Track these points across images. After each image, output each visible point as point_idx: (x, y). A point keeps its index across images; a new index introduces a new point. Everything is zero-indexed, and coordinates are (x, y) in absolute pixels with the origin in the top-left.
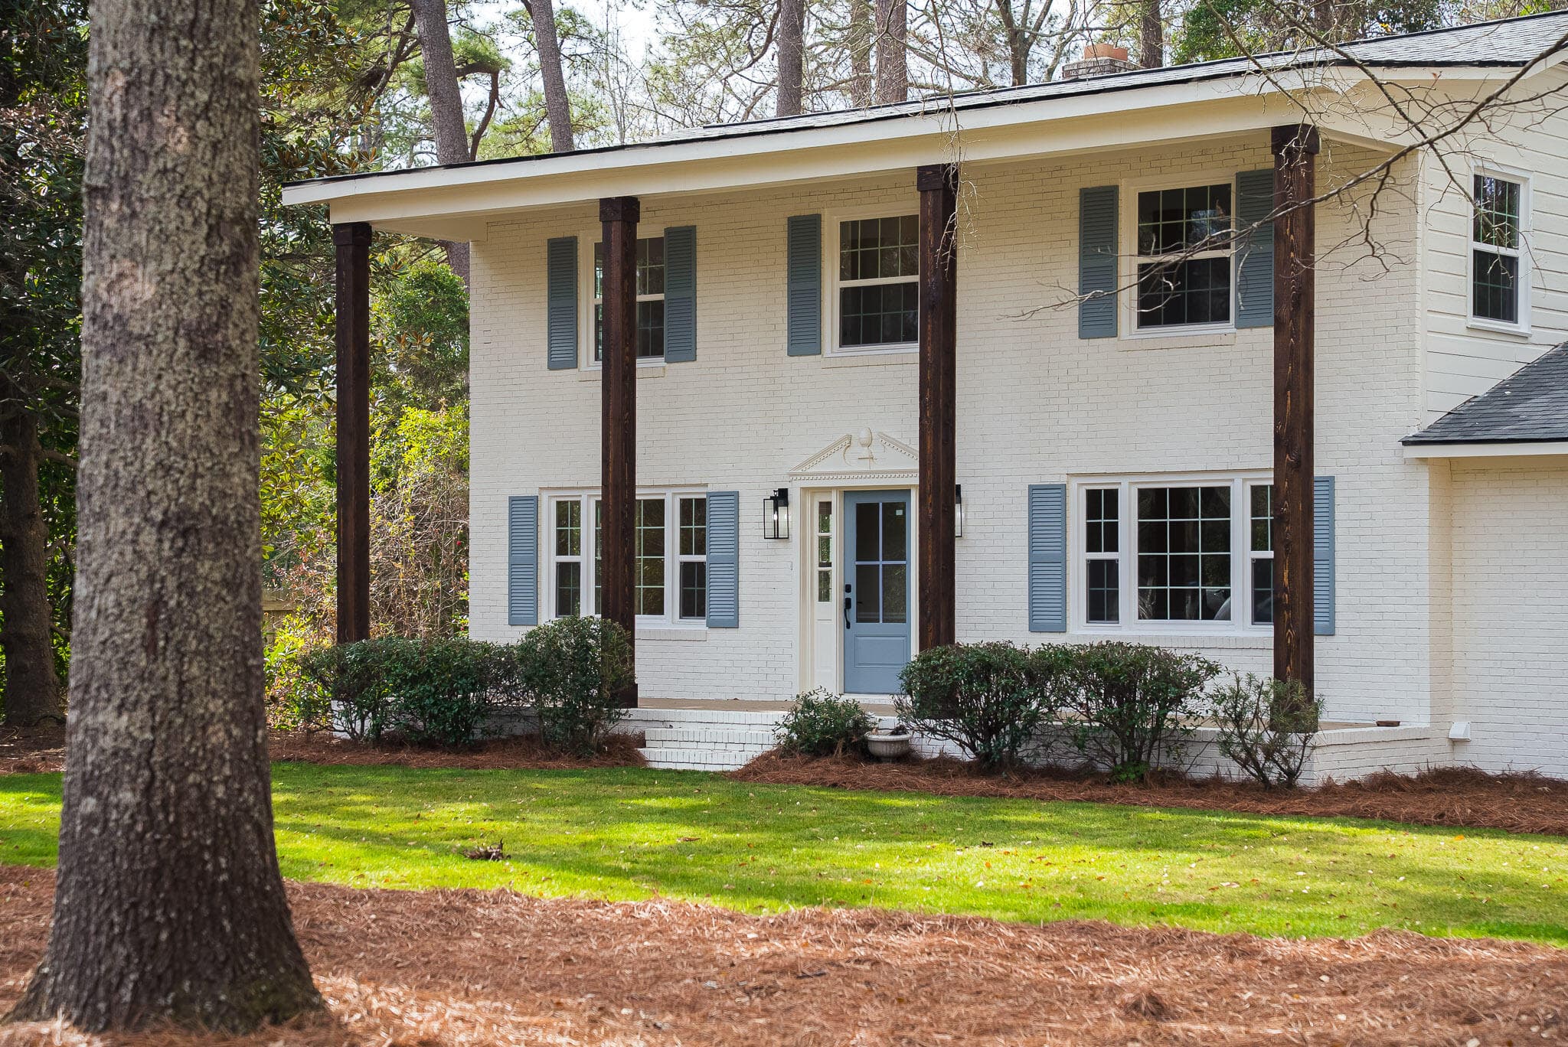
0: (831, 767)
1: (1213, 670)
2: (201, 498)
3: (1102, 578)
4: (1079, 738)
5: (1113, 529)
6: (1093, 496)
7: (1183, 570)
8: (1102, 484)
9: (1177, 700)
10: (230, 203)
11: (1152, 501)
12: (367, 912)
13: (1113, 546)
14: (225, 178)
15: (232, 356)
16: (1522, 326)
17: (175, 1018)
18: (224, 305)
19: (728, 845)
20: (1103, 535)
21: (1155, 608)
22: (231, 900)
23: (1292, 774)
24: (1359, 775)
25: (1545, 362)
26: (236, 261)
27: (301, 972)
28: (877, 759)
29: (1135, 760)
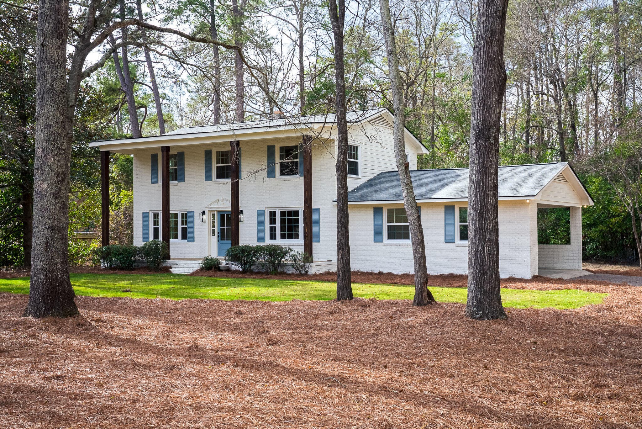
0: (211, 272)
1: (291, 250)
2: (55, 223)
3: (273, 230)
4: (263, 265)
5: (275, 220)
6: (271, 212)
7: (290, 229)
8: (273, 210)
9: (284, 257)
10: (61, 171)
11: (283, 213)
12: (96, 301)
13: (275, 223)
14: (60, 166)
15: (61, 198)
16: (359, 176)
17: (52, 316)
18: (60, 189)
19: (180, 288)
20: (273, 221)
21: (283, 237)
22: (62, 295)
23: (307, 272)
24: (322, 272)
25: (364, 184)
26: (62, 181)
27: (75, 308)
28: (222, 271)
29: (275, 269)
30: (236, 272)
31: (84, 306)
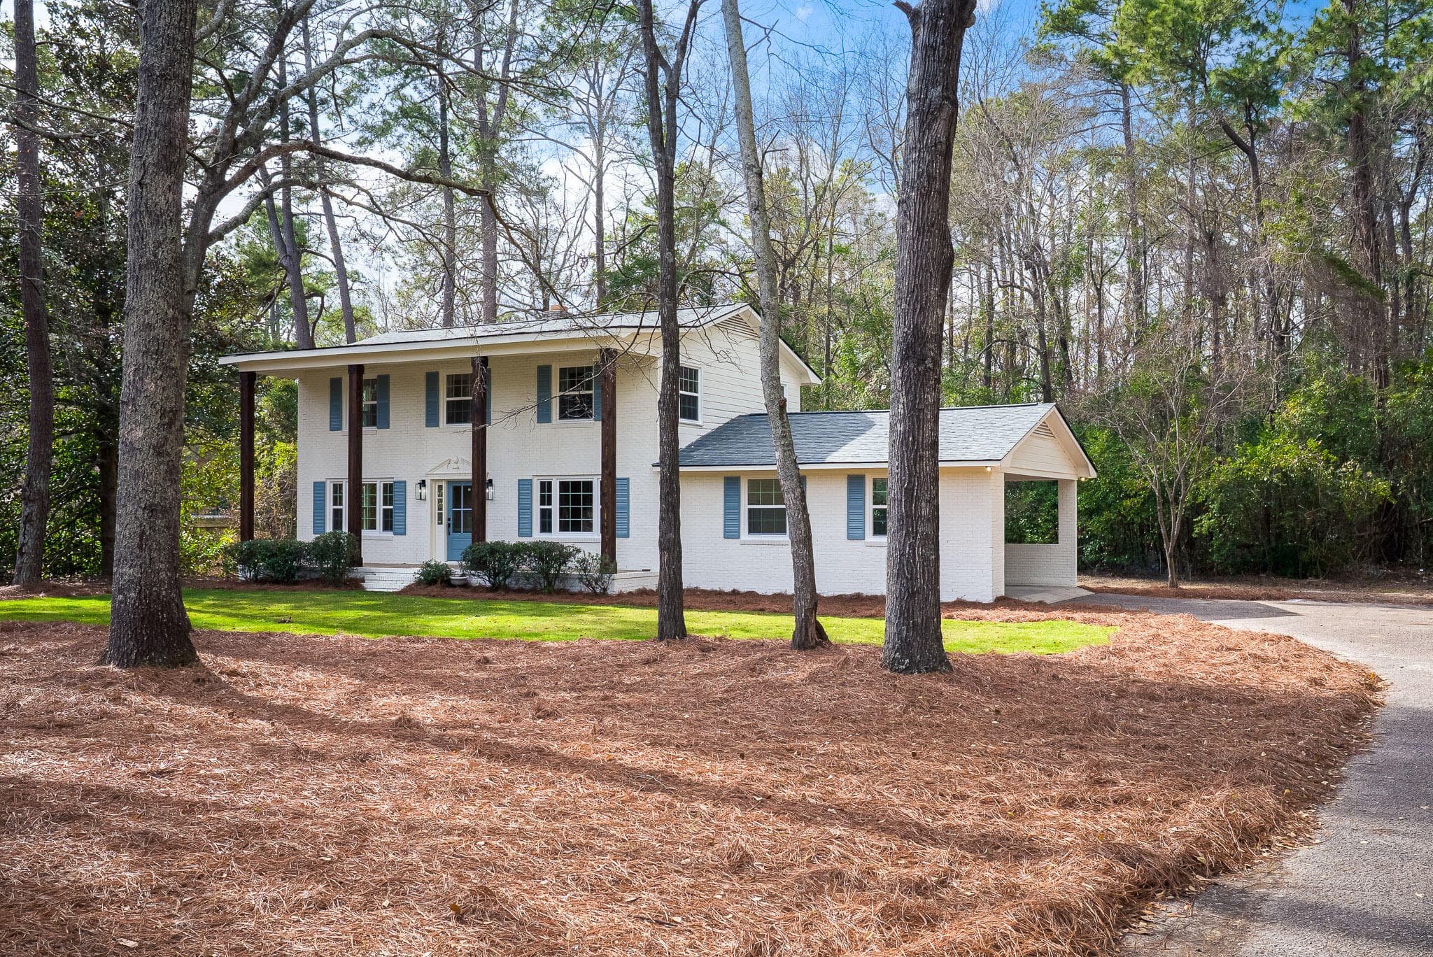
0: (434, 589)
1: (578, 551)
2: (157, 500)
3: (546, 515)
4: (527, 577)
5: (550, 497)
6: (542, 484)
7: (576, 513)
8: (546, 479)
9: (564, 562)
10: (168, 406)
11: (564, 486)
12: (230, 639)
13: (550, 503)
14: (167, 398)
15: (168, 454)
16: (700, 422)
17: (150, 664)
18: (166, 439)
19: (380, 617)
20: (546, 499)
21: (564, 527)
22: (168, 627)
23: (605, 589)
24: (632, 590)
25: (709, 435)
26: (170, 424)
27: (192, 650)
28: (454, 586)
29: (550, 584)
30: (480, 589)
31: (206, 648)
